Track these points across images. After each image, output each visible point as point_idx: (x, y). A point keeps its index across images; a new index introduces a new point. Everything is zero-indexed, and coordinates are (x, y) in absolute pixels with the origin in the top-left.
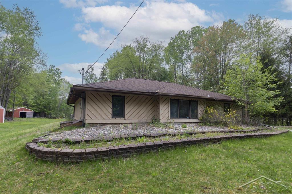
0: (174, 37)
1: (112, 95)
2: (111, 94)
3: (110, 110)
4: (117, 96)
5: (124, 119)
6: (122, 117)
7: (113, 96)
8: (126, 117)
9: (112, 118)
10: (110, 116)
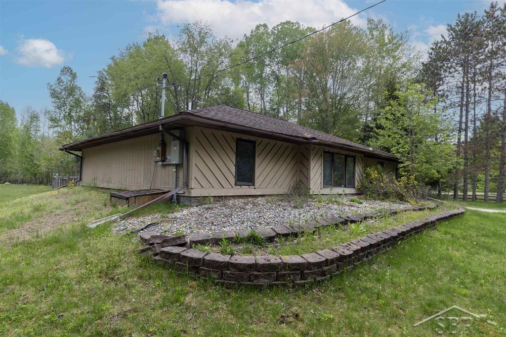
0: (248, 35)
1: (237, 139)
2: (237, 136)
3: (233, 169)
4: (245, 141)
5: (253, 187)
6: (251, 184)
7: (238, 141)
8: (258, 182)
9: (236, 185)
10: (232, 180)
